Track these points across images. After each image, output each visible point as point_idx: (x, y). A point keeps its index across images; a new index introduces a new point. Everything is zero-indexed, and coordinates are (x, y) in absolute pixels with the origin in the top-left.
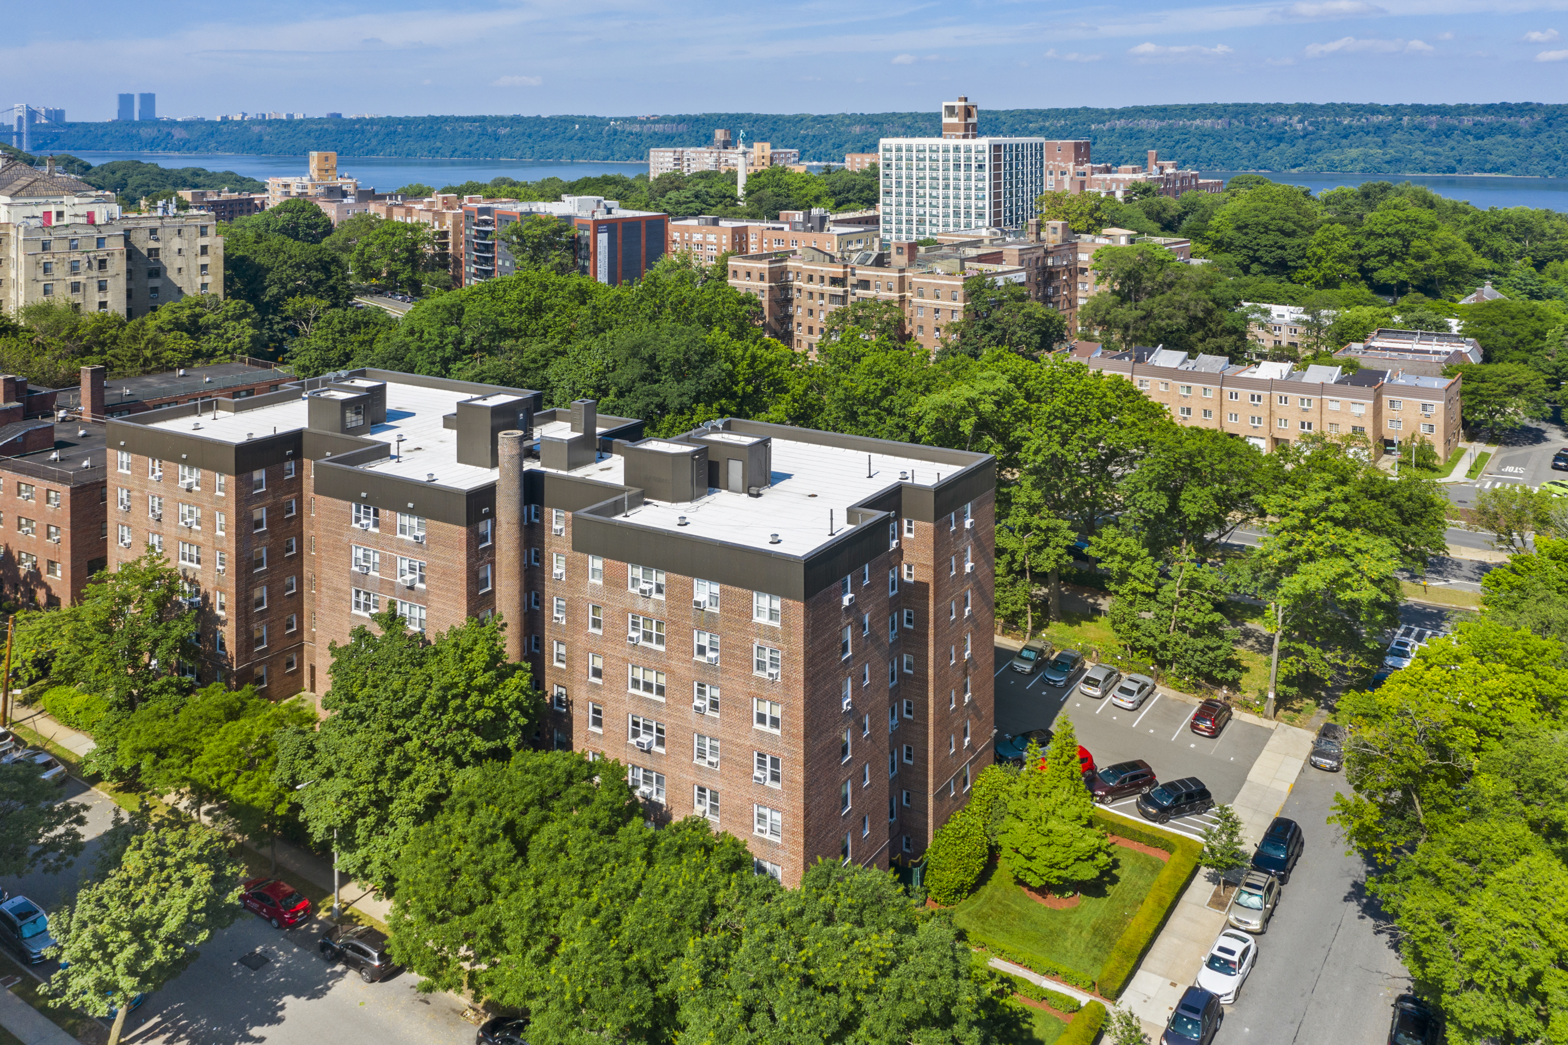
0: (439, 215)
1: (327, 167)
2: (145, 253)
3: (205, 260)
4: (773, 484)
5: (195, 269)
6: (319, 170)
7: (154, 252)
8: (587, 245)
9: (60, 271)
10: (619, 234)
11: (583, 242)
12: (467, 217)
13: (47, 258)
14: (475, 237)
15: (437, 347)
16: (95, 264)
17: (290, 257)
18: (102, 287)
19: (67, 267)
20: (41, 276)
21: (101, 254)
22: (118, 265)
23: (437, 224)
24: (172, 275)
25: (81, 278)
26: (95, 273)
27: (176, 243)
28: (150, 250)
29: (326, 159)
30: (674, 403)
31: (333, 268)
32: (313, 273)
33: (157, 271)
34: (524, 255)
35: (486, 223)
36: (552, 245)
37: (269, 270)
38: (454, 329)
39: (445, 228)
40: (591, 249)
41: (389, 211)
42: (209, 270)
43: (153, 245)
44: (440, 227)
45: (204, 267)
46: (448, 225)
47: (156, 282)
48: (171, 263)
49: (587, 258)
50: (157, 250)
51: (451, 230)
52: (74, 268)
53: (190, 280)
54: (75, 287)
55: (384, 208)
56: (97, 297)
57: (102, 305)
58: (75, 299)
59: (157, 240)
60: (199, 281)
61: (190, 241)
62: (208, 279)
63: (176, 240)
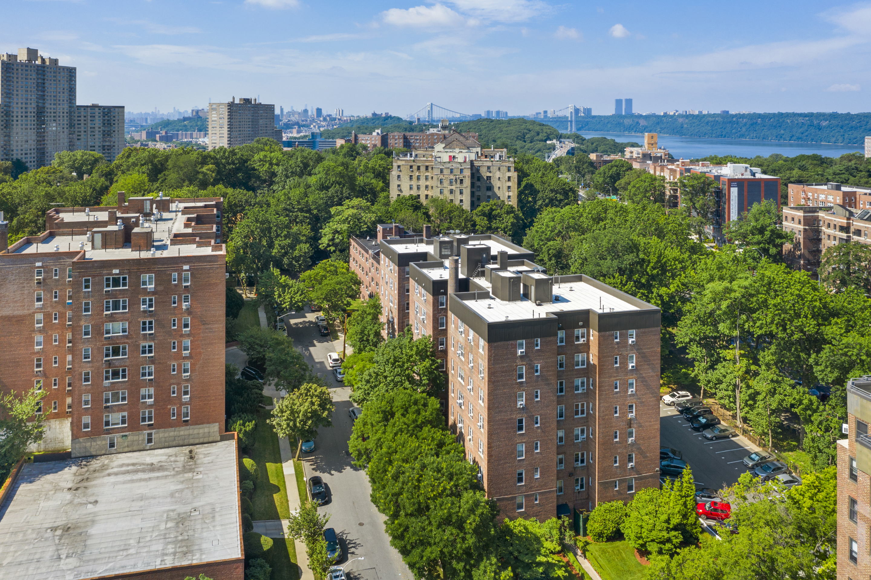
0: (673, 172)
1: (652, 142)
2: (485, 178)
3: (509, 184)
4: (554, 303)
5: (505, 189)
6: (649, 144)
7: (489, 178)
8: (724, 194)
9: (446, 183)
10: (746, 189)
11: (722, 192)
13: (441, 177)
16: (459, 181)
18: (461, 193)
19: (448, 182)
20: (439, 185)
21: (461, 177)
22: (467, 182)
24: (496, 190)
25: (453, 187)
26: (458, 185)
27: (498, 174)
28: (487, 177)
29: (652, 137)
32: (558, 195)
33: (490, 188)
39: (676, 180)
40: (727, 197)
42: (512, 189)
43: (489, 174)
45: (509, 187)
47: (489, 193)
48: (496, 184)
50: (490, 177)
52: (451, 183)
53: (504, 194)
54: (451, 192)
56: (459, 197)
57: (461, 201)
58: (451, 197)
59: (490, 172)
60: (507, 194)
61: (503, 174)
62: (511, 194)
63: (498, 172)
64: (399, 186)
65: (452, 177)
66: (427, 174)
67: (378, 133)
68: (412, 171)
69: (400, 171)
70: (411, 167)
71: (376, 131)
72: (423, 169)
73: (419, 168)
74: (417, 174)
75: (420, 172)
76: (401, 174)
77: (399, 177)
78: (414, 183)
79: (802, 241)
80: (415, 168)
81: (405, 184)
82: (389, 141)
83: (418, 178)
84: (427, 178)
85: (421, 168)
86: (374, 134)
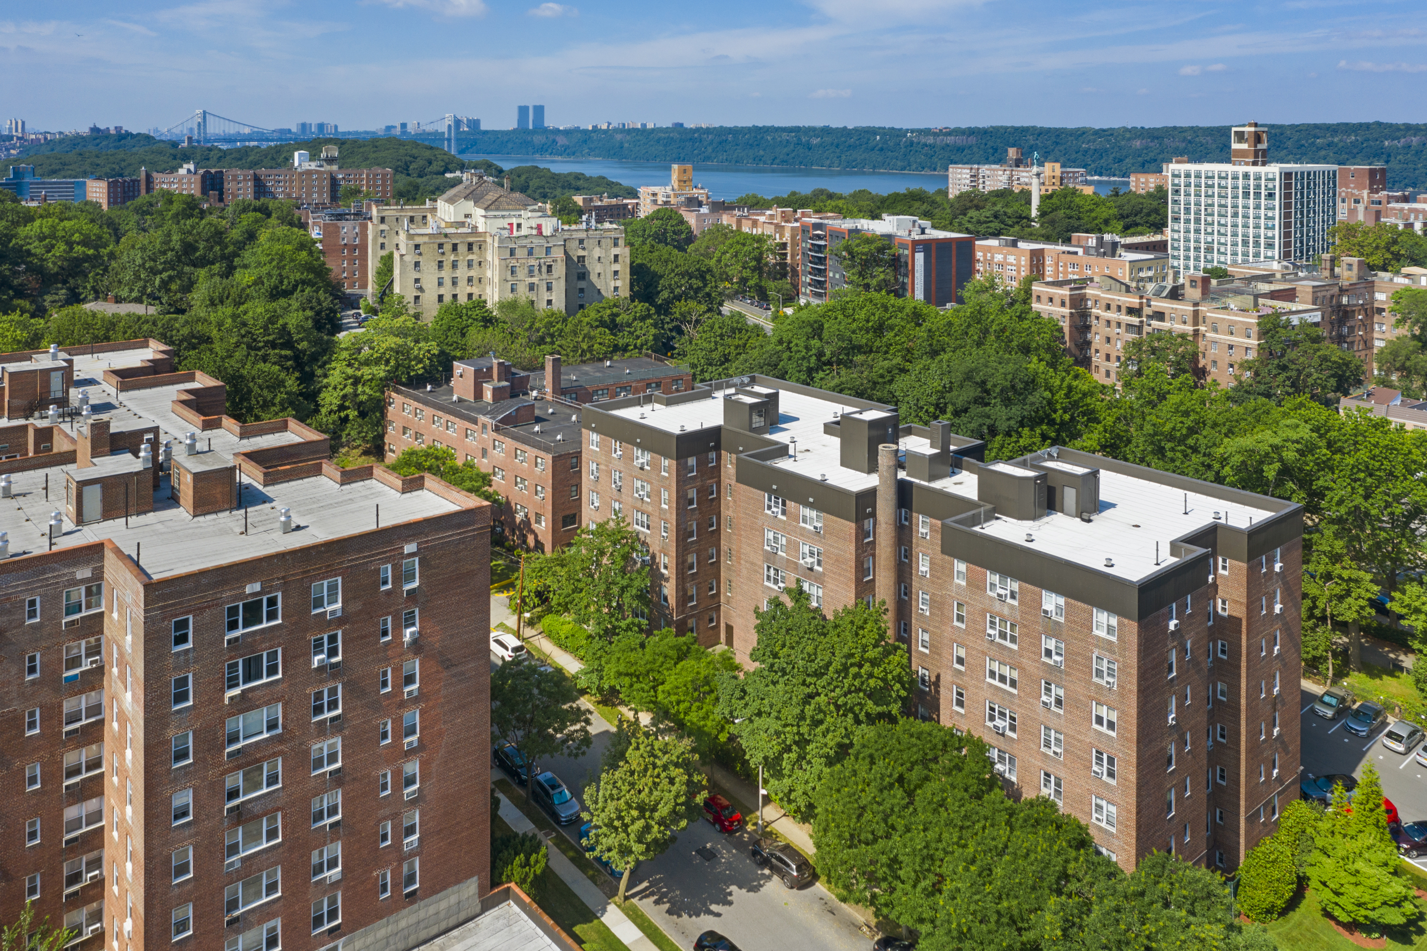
0: (779, 228)
1: (685, 178)
2: (576, 259)
3: (616, 267)
4: (1101, 512)
5: (610, 275)
6: (679, 181)
7: (581, 259)
8: (906, 263)
9: (522, 273)
10: (933, 254)
11: (902, 260)
12: (803, 231)
13: (513, 262)
14: (810, 250)
15: (804, 358)
16: (544, 269)
17: (677, 267)
18: (549, 289)
19: (526, 271)
20: (509, 277)
21: (549, 261)
22: (560, 270)
23: (778, 236)
24: (593, 278)
25: (535, 280)
26: (544, 276)
27: (597, 252)
28: (579, 257)
29: (685, 171)
30: (1002, 426)
31: (708, 277)
32: (694, 281)
33: (584, 275)
34: (854, 271)
35: (819, 237)
36: (878, 262)
37: (661, 277)
38: (816, 343)
39: (784, 240)
40: (910, 267)
41: (739, 223)
42: (620, 275)
43: (581, 253)
44: (781, 238)
45: (616, 273)
46: (787, 238)
47: (582, 284)
48: (594, 268)
49: (906, 275)
50: (584, 257)
51: (789, 242)
52: (531, 273)
53: (606, 283)
54: (532, 287)
55: (735, 219)
56: (546, 296)
57: (549, 302)
58: (533, 296)
59: (584, 249)
60: (612, 284)
61: (606, 251)
62: (619, 283)
63: (597, 249)
64: (417, 281)
65: (532, 262)
66: (470, 257)
67: (189, 171)
68: (443, 254)
69: (420, 254)
70: (441, 246)
71: (185, 166)
72: (462, 248)
73: (455, 247)
74: (452, 258)
75: (457, 255)
76: (420, 259)
77: (417, 264)
78: (446, 274)
79: (1067, 330)
80: (448, 247)
81: (429, 280)
82: (226, 186)
83: (454, 265)
84: (470, 265)
85: (459, 247)
86: (182, 171)
